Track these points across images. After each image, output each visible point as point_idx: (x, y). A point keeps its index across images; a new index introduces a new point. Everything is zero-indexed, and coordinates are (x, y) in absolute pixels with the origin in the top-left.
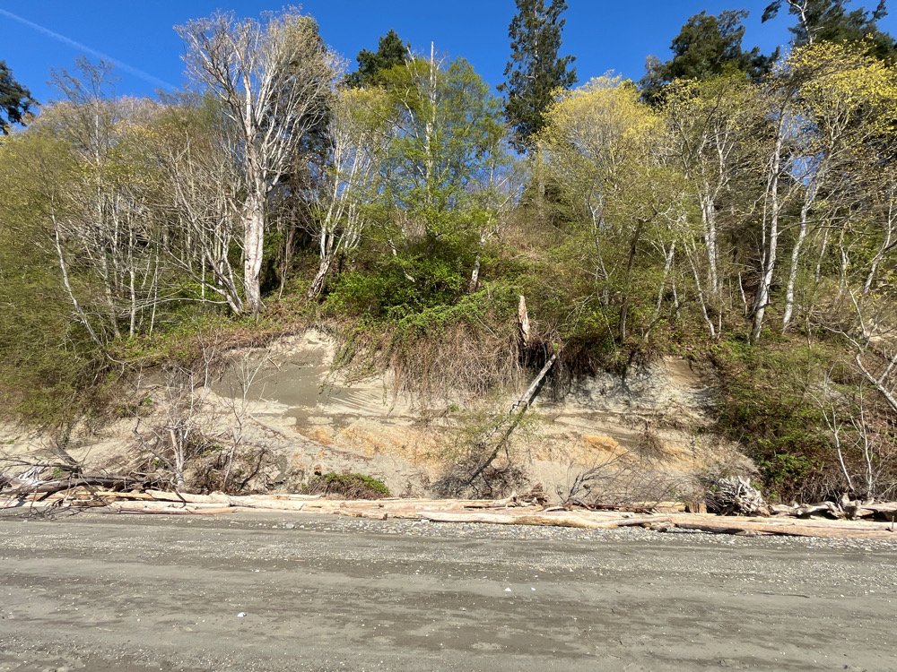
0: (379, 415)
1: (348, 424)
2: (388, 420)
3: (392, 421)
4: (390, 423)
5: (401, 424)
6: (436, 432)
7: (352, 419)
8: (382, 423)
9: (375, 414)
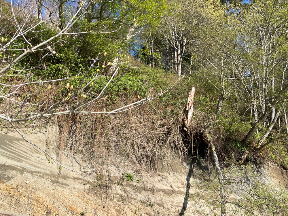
0: (49, 173)
1: (9, 178)
2: (61, 180)
3: (65, 181)
4: (63, 184)
5: (75, 186)
6: (115, 200)
7: (14, 172)
8: (54, 182)
9: (43, 171)
